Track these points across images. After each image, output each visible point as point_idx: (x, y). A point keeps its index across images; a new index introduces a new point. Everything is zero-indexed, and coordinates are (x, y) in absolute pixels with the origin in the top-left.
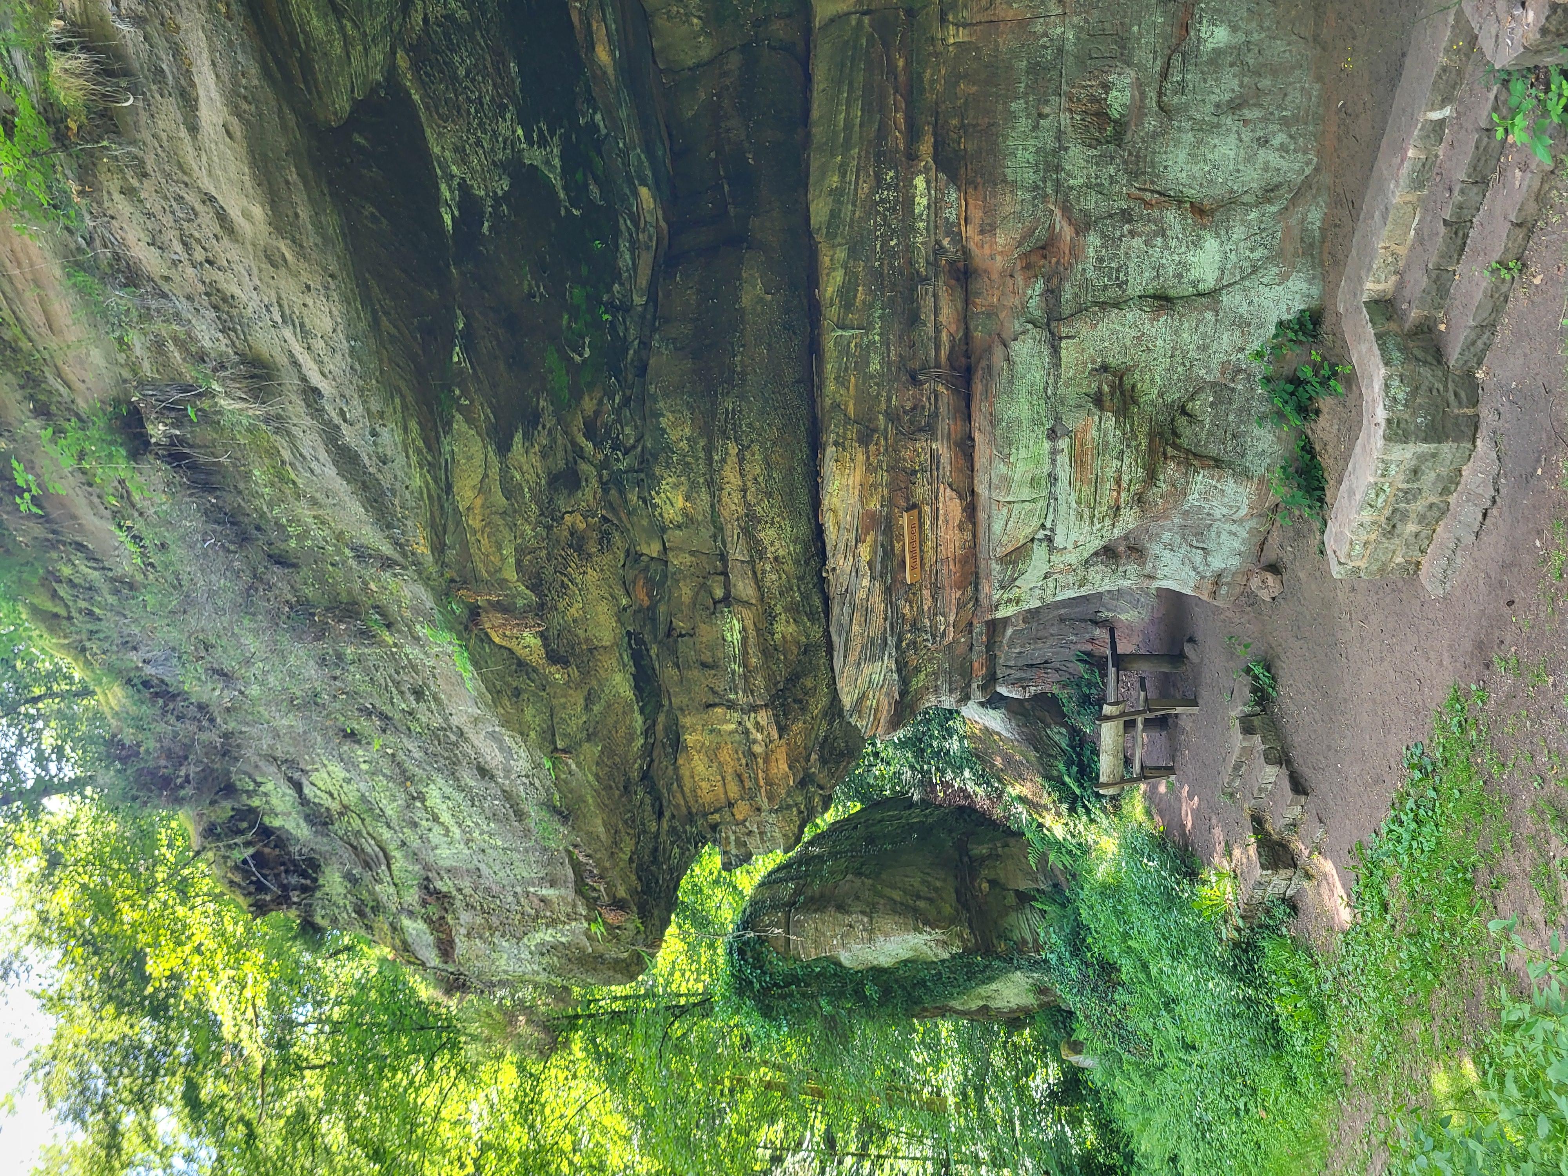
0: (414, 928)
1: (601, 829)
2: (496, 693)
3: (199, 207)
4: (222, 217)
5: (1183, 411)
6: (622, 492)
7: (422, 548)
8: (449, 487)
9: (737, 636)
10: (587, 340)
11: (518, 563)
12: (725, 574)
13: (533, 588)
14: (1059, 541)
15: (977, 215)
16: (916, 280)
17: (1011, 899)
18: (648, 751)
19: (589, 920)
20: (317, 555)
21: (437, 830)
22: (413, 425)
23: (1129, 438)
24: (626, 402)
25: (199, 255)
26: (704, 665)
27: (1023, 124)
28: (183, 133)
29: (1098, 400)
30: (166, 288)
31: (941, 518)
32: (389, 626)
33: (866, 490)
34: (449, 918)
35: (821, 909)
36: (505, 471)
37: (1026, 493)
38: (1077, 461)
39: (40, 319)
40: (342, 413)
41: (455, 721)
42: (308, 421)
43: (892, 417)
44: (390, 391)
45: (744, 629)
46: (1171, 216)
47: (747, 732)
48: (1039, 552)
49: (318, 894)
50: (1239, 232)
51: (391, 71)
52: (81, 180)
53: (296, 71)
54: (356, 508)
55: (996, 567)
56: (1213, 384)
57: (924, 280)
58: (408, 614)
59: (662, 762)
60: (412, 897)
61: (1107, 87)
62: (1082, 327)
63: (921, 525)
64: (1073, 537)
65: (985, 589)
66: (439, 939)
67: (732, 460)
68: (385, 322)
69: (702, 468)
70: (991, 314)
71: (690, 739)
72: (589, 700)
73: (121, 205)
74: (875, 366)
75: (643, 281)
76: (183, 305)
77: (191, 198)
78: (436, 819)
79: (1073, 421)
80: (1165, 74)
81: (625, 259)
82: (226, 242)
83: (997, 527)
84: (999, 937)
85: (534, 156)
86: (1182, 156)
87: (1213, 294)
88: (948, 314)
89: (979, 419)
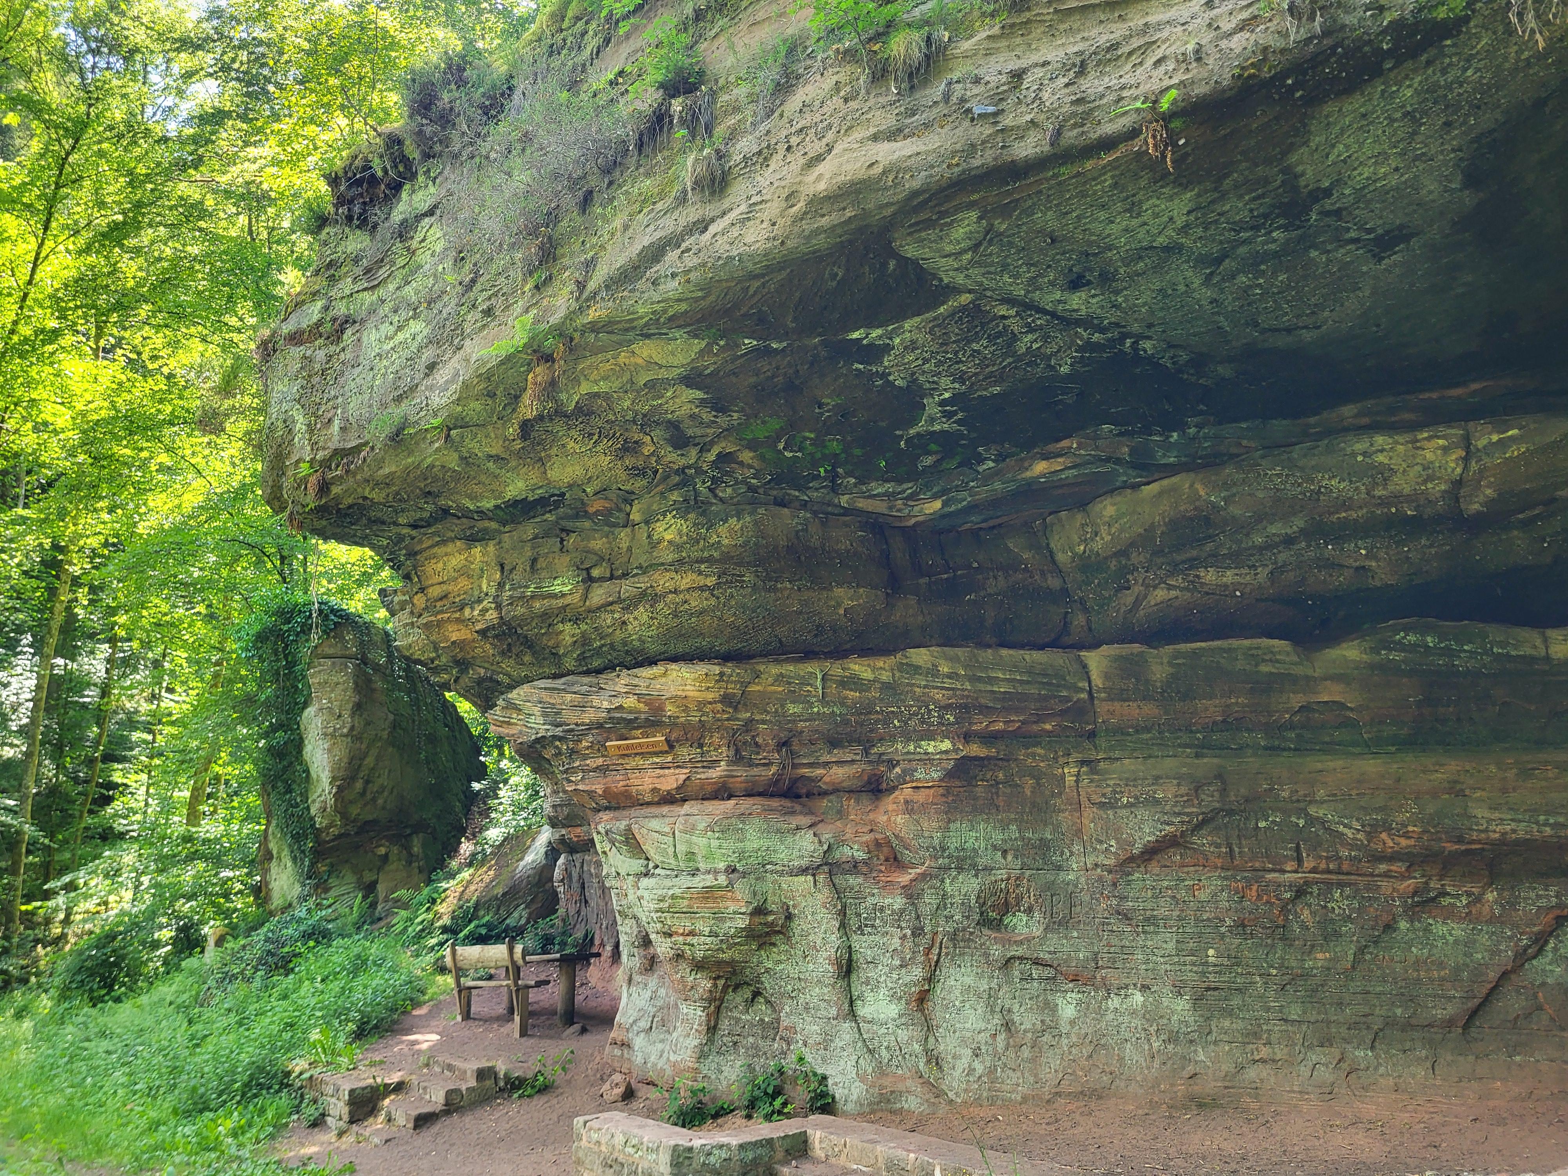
0: (314, 311)
1: (387, 471)
2: (488, 377)
3: (825, 141)
4: (819, 159)
5: (757, 994)
6: (677, 486)
7: (593, 314)
8: (648, 336)
9: (557, 589)
10: (799, 454)
11: (597, 395)
12: (612, 577)
13: (578, 408)
14: (645, 882)
15: (921, 797)
16: (867, 744)
17: (369, 877)
18: (467, 514)
19: (312, 462)
20: (591, 230)
21: (392, 329)
22: (684, 307)
23: (728, 942)
24: (752, 489)
25: (794, 140)
26: (534, 561)
27: (998, 837)
28: (872, 130)
29: (760, 911)
30: (776, 114)
31: (661, 772)
32: (537, 287)
33: (682, 701)
34: (320, 341)
35: (357, 688)
36: (667, 383)
37: (681, 848)
38: (708, 893)
39: (761, 16)
40: (688, 250)
41: (467, 342)
42: (682, 222)
43: (749, 725)
44: (706, 287)
45: (563, 595)
46: (917, 972)
47: (479, 601)
48: (637, 865)
49: (347, 230)
50: (903, 1035)
51: (956, 290)
52: (847, 51)
53: (923, 216)
54: (621, 261)
55: (622, 825)
56: (778, 1020)
57: (866, 752)
58: (545, 302)
59: (456, 526)
60: (341, 309)
61: (1029, 911)
62: (824, 895)
63: (656, 754)
64: (646, 894)
65: (605, 816)
66: (304, 332)
67: (701, 581)
68: (756, 284)
69: (696, 555)
70: (841, 814)
71: (477, 551)
72: (497, 458)
73: (829, 82)
74: (793, 709)
75: (861, 504)
76: (763, 128)
77: (830, 136)
78: (400, 328)
79: (742, 889)
80: (1037, 962)
81: (879, 489)
82: (802, 161)
83: (655, 824)
84: (332, 865)
85: (932, 407)
86: (968, 980)
87: (852, 1014)
88: (839, 773)
89: (746, 804)
